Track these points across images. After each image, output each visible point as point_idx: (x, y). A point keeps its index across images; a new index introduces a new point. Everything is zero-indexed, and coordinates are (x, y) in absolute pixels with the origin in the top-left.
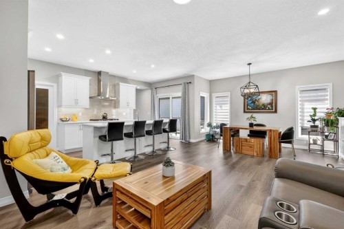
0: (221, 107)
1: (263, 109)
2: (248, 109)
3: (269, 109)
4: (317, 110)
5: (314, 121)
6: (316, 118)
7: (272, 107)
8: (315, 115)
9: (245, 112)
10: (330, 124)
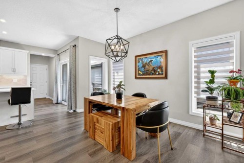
0: (117, 73)
1: (153, 74)
2: (139, 74)
3: (159, 74)
4: (215, 74)
5: (211, 90)
6: (214, 86)
7: (162, 71)
8: (212, 81)
9: (136, 78)
10: (232, 98)
